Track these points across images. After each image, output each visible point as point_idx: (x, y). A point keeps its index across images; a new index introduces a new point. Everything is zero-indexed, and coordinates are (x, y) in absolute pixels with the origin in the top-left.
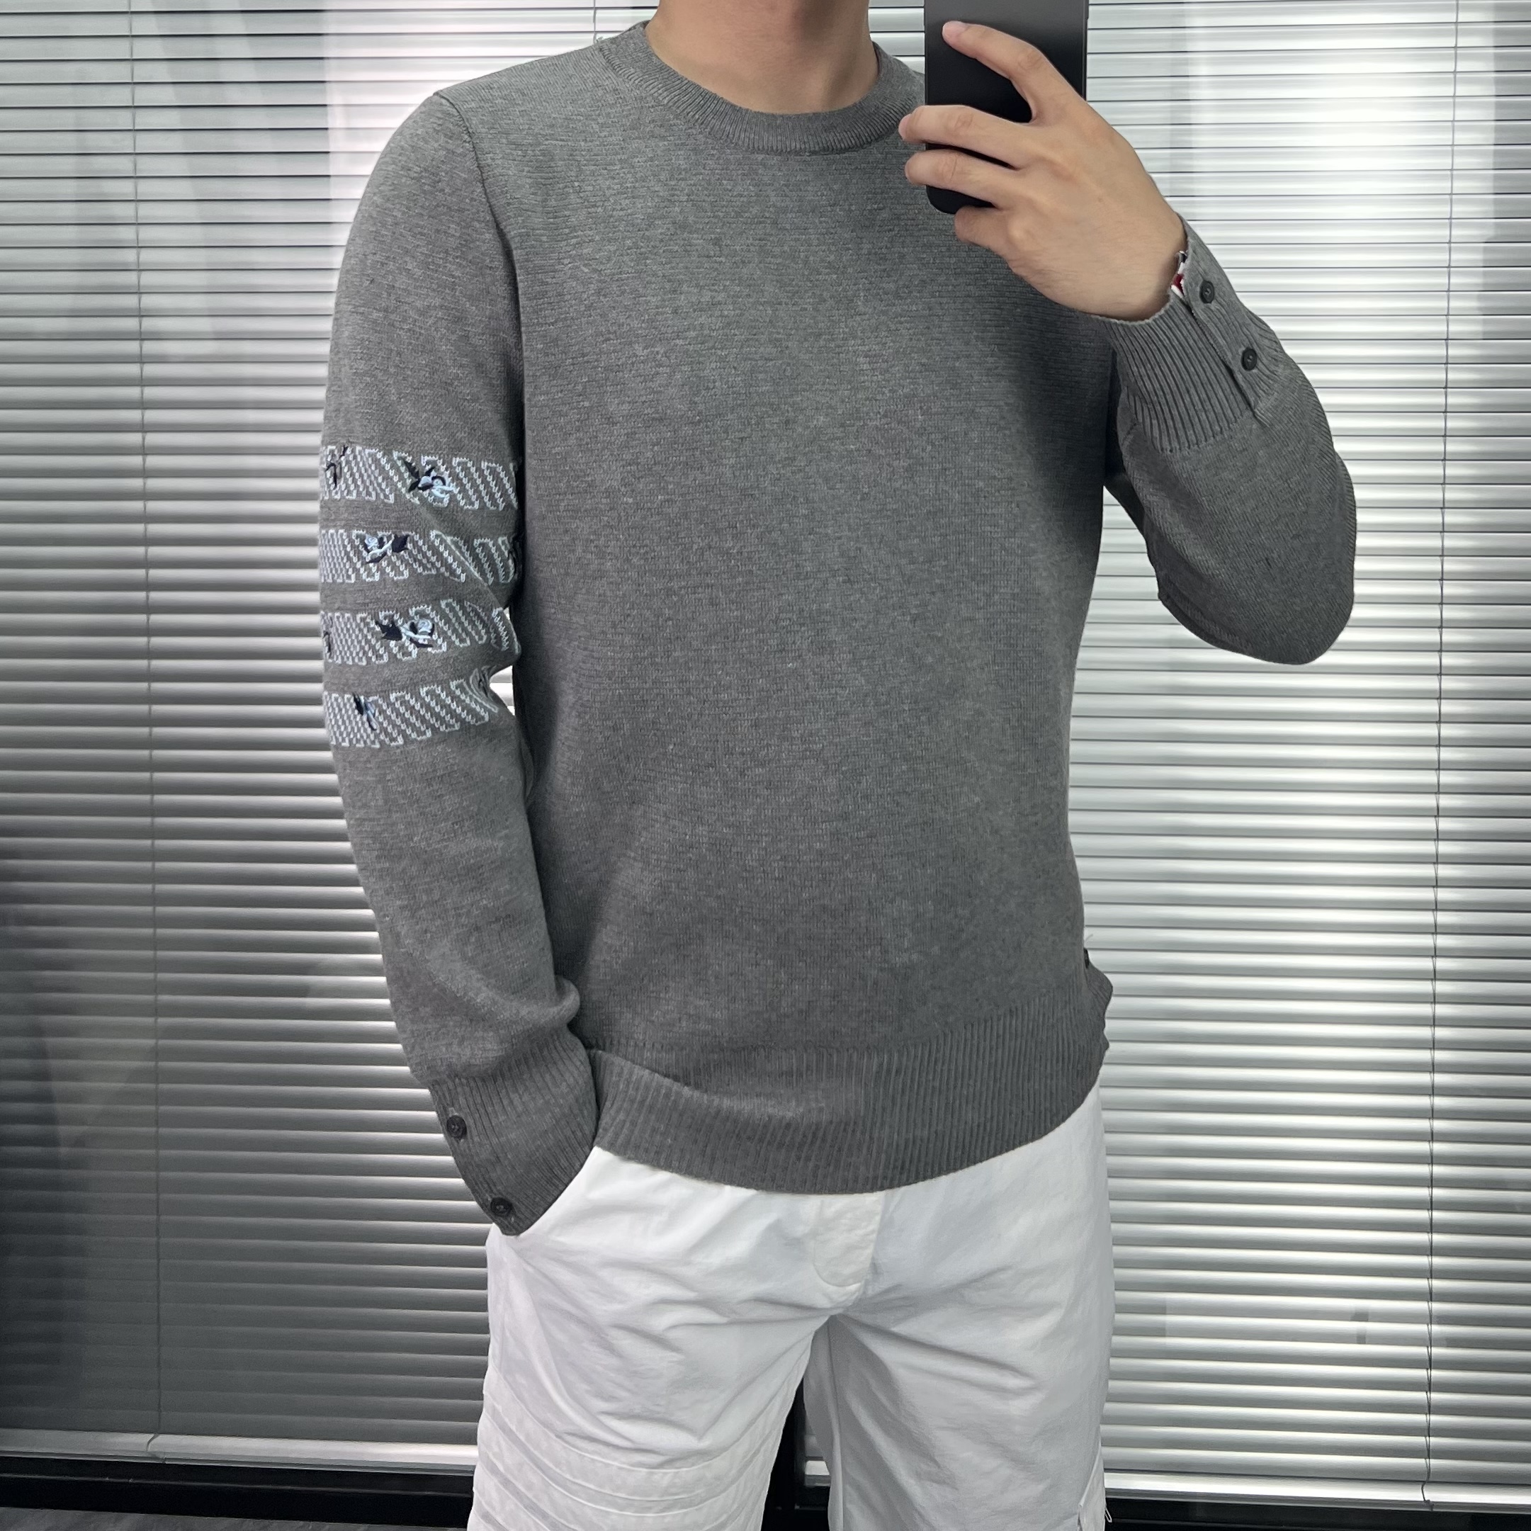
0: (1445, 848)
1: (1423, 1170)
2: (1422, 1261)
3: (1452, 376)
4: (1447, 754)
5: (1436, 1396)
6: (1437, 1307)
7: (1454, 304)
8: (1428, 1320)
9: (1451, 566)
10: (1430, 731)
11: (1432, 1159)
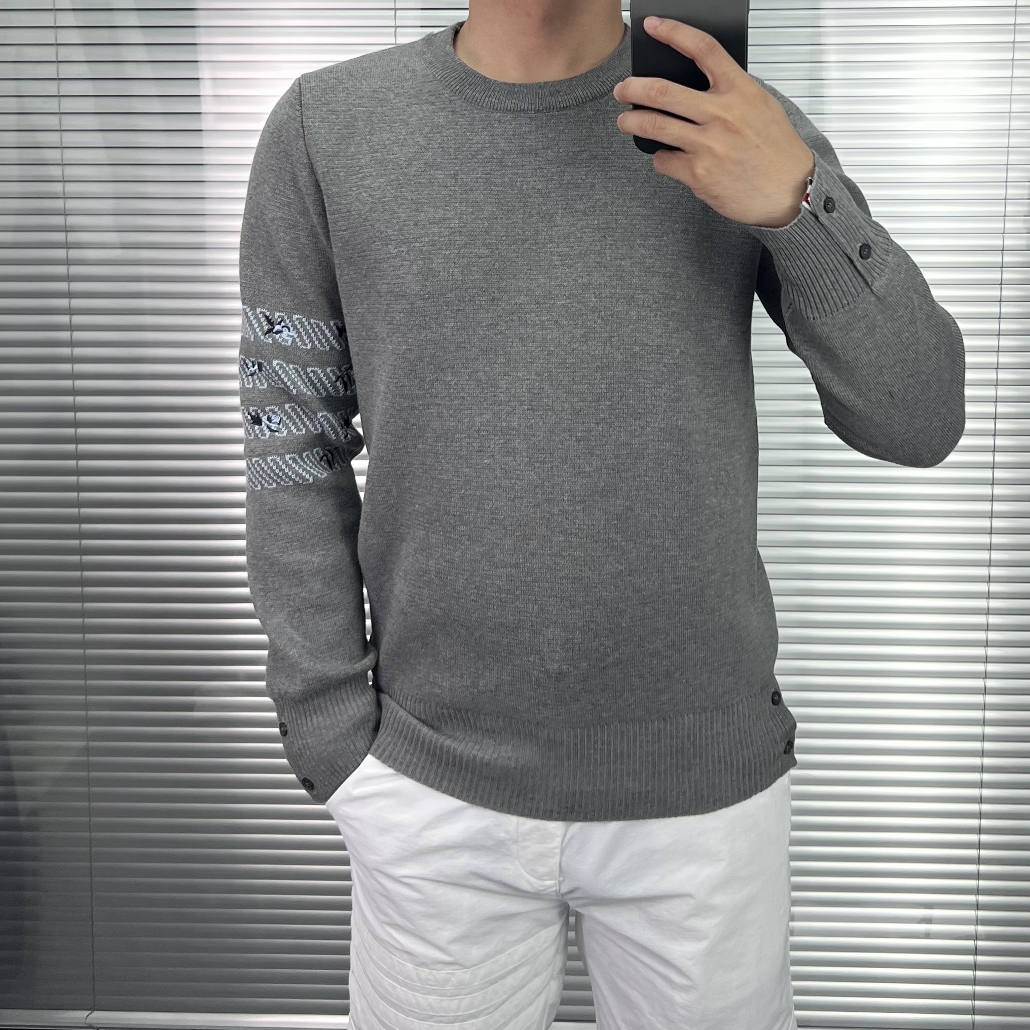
0: (994, 604)
1: (974, 822)
2: (972, 883)
3: (1005, 276)
4: (997, 539)
5: (979, 974)
6: (982, 914)
7: (1008, 225)
8: (975, 923)
9: (1002, 409)
10: (985, 523)
11: (980, 815)
